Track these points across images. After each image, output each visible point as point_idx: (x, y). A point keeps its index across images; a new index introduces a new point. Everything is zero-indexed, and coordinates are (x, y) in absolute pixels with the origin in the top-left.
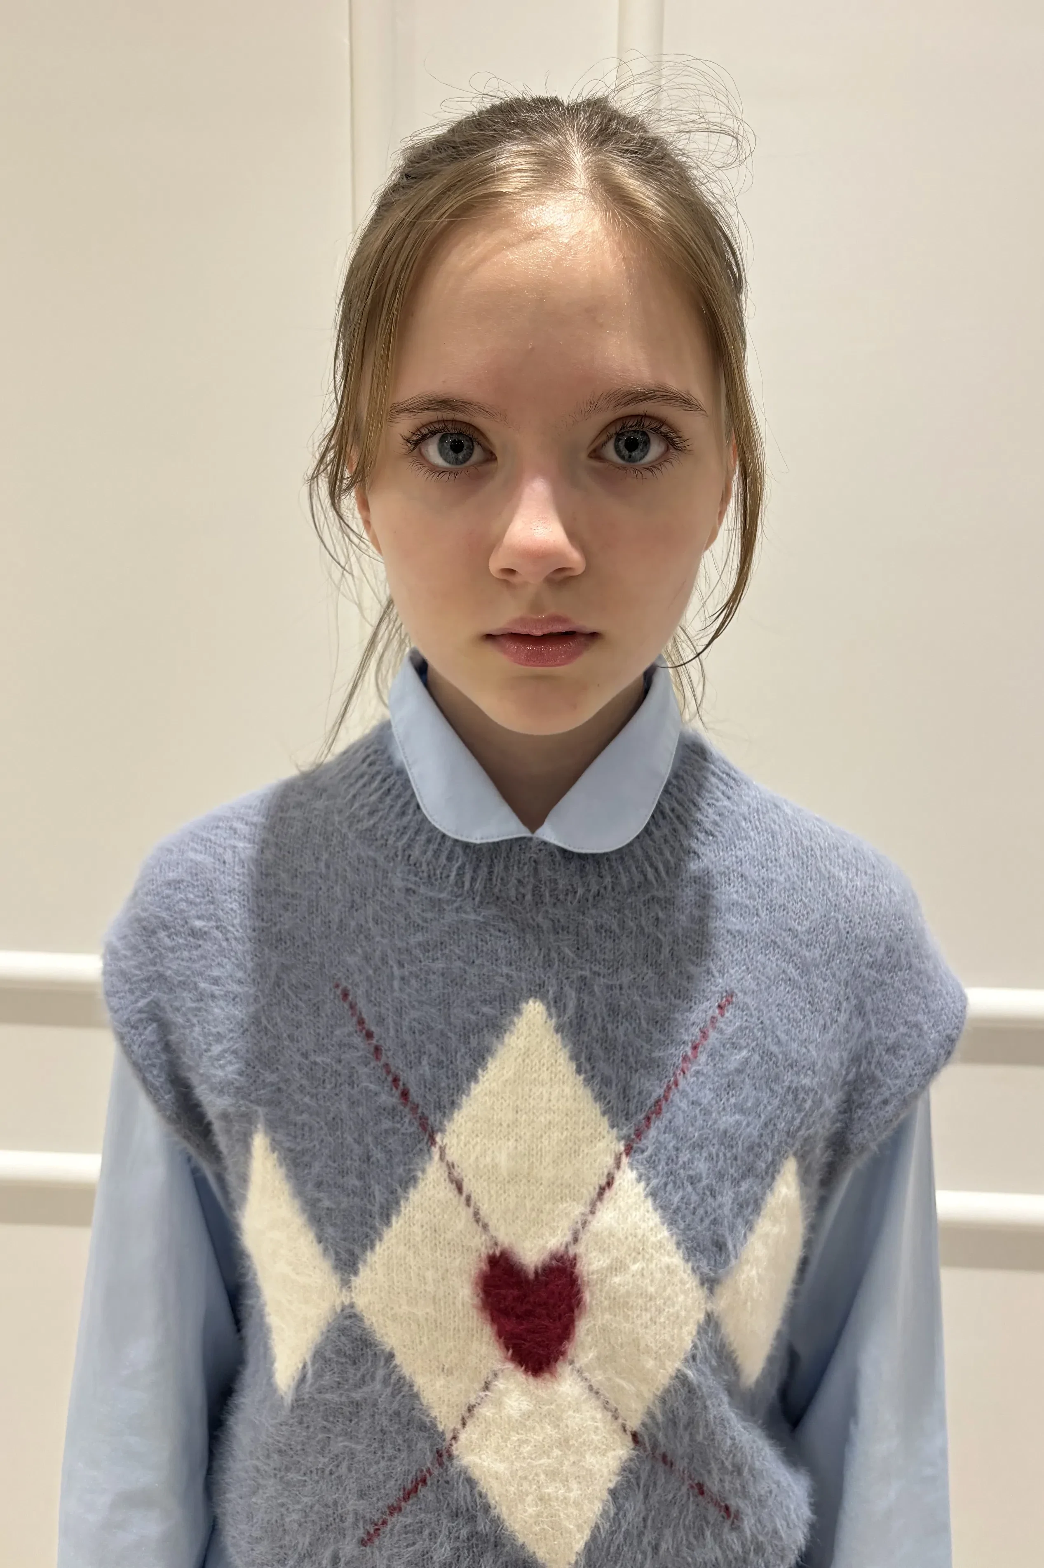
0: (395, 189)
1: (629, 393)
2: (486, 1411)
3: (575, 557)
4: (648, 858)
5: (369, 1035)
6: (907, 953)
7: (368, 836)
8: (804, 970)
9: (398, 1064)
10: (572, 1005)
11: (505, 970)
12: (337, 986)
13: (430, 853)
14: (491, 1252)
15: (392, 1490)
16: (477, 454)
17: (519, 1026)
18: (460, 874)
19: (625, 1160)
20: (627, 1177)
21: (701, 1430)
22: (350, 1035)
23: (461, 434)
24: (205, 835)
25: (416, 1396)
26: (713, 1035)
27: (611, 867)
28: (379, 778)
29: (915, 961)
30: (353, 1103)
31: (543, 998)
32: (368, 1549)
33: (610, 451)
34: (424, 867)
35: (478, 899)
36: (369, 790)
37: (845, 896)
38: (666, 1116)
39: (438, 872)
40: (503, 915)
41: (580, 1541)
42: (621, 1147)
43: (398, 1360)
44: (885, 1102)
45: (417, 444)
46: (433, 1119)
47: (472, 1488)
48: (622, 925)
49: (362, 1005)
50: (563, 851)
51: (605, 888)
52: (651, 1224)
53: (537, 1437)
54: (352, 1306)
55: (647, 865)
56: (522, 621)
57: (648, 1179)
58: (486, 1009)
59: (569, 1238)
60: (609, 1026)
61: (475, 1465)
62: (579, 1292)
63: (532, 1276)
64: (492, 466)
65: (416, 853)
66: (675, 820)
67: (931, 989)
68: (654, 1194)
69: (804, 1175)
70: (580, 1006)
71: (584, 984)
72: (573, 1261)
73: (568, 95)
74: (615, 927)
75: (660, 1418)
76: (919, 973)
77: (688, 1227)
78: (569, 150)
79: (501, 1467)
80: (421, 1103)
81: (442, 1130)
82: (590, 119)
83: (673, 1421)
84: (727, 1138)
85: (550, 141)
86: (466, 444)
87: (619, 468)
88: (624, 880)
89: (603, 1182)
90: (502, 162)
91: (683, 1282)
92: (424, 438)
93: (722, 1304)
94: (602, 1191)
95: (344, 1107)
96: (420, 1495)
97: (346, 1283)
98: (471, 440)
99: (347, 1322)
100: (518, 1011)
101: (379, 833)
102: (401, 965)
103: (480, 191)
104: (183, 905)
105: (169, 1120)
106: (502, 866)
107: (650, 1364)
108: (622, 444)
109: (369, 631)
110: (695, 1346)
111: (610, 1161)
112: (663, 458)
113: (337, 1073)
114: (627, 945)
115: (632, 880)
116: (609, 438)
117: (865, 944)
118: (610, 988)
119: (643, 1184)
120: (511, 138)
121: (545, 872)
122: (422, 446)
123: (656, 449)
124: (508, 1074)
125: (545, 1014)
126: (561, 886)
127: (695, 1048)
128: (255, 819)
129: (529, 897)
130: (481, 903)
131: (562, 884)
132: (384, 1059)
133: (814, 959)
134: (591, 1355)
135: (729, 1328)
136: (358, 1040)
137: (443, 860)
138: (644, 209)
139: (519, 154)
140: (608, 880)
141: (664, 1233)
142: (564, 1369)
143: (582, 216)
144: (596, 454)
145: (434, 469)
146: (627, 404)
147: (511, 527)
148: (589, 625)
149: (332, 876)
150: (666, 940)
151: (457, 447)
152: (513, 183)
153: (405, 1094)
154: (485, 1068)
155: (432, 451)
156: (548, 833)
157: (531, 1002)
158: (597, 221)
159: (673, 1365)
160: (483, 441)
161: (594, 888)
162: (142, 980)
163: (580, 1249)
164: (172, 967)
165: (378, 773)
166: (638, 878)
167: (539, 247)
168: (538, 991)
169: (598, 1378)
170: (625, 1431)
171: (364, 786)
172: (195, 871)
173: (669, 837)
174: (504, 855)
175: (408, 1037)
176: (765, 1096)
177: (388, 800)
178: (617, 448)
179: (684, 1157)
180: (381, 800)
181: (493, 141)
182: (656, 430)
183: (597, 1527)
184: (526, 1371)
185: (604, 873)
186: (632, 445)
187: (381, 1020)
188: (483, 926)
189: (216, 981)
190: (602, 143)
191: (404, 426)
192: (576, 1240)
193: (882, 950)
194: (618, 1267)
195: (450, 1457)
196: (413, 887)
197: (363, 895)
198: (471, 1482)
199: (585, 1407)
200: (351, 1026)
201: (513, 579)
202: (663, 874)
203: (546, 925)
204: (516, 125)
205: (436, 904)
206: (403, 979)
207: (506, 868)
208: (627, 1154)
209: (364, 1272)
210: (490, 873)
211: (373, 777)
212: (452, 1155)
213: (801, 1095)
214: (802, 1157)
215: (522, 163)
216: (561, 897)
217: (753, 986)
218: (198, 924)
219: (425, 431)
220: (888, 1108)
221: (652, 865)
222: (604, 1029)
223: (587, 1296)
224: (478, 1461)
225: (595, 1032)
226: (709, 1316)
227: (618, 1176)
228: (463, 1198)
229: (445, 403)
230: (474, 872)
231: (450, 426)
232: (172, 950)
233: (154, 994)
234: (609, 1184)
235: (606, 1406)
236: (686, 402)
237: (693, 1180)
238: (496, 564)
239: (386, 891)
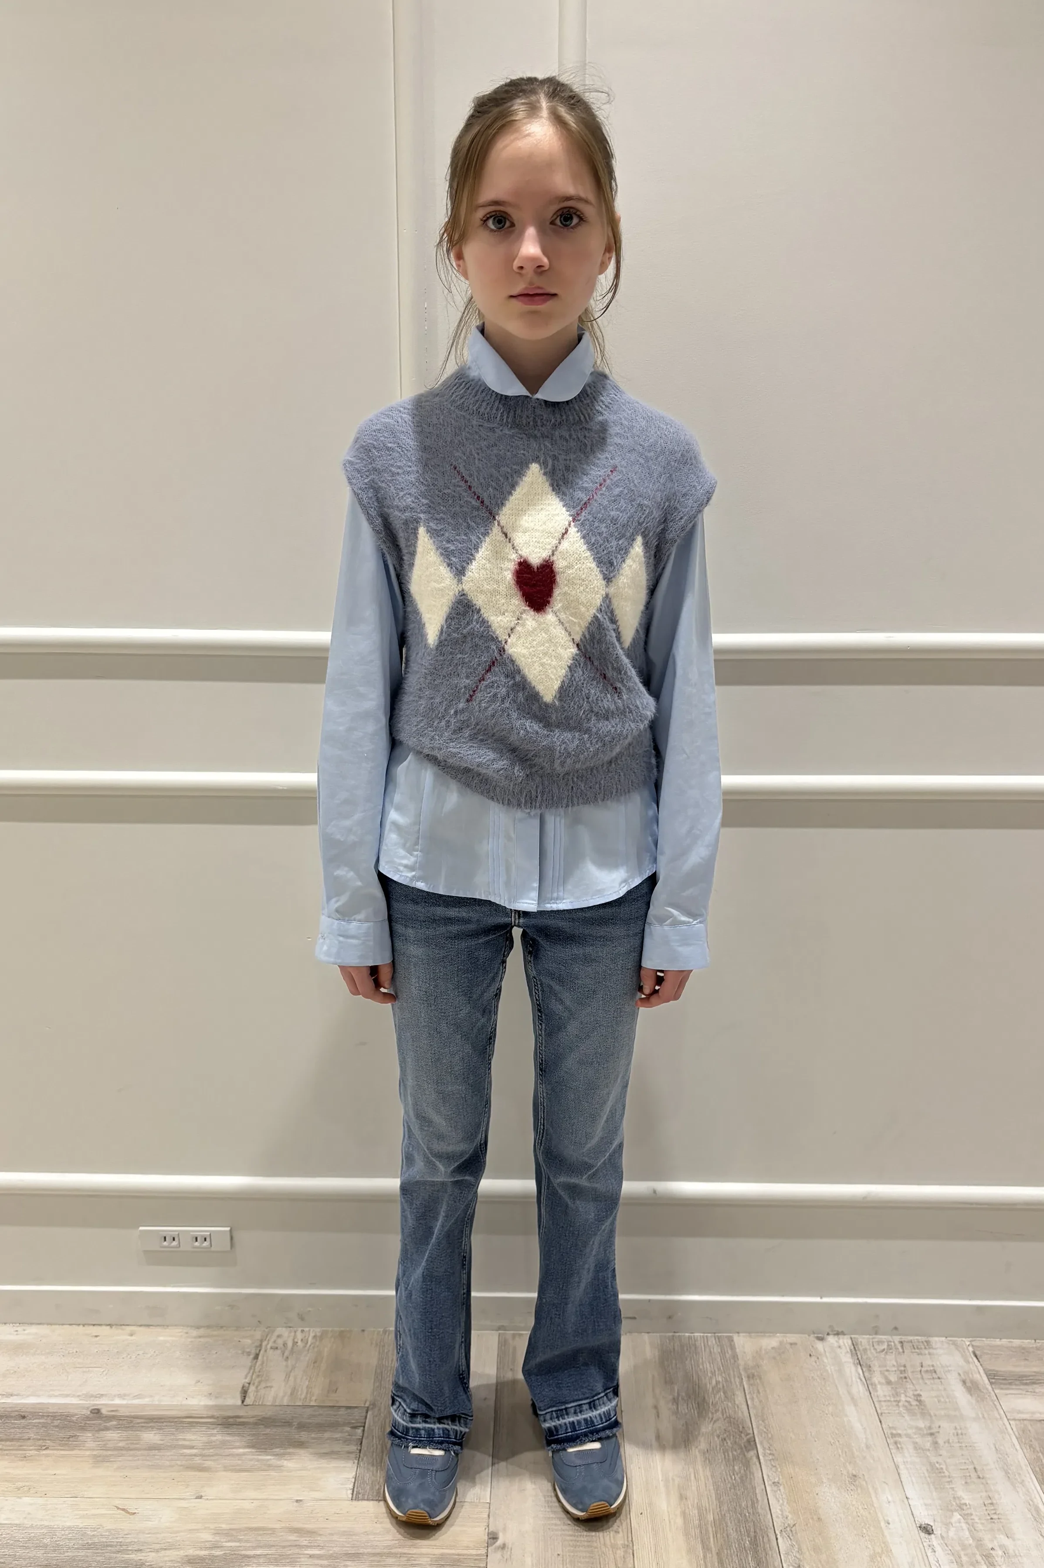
0: (472, 117)
1: (563, 197)
2: (519, 628)
3: (545, 260)
4: (581, 411)
5: (466, 482)
6: (691, 459)
7: (461, 407)
8: (647, 460)
9: (479, 491)
10: (550, 466)
11: (522, 452)
12: (451, 465)
13: (488, 409)
14: (519, 561)
15: (481, 670)
16: (508, 224)
17: (528, 473)
18: (502, 416)
19: (572, 524)
20: (573, 530)
21: (604, 645)
22: (458, 482)
23: (501, 216)
24: (387, 413)
25: (490, 627)
26: (608, 481)
27: (565, 413)
28: (464, 383)
29: (694, 462)
30: (461, 507)
31: (539, 462)
32: (470, 704)
33: (558, 222)
34: (486, 416)
35: (510, 426)
36: (459, 389)
37: (665, 434)
38: (589, 508)
39: (492, 416)
40: (520, 432)
41: (557, 685)
42: (571, 519)
43: (482, 611)
44: (681, 518)
45: (485, 221)
46: (494, 510)
47: (513, 664)
48: (570, 436)
49: (462, 470)
50: (546, 402)
51: (563, 421)
52: (583, 549)
53: (539, 639)
54: (463, 590)
55: (581, 414)
56: (526, 288)
57: (582, 531)
58: (515, 467)
59: (550, 553)
60: (566, 475)
61: (514, 652)
62: (554, 576)
63: (536, 570)
64: (514, 228)
65: (482, 410)
66: (592, 398)
67: (700, 474)
68: (584, 537)
69: (646, 545)
70: (553, 466)
71: (555, 458)
72: (553, 563)
73: (540, 76)
74: (568, 437)
75: (587, 636)
76: (695, 467)
77: (598, 553)
78: (541, 101)
79: (524, 651)
80: (489, 505)
81: (498, 514)
82: (549, 87)
83: (592, 636)
84: (614, 521)
85: (533, 98)
86: (503, 221)
87: (562, 228)
88: (571, 418)
89: (564, 531)
90: (516, 107)
91: (596, 576)
92: (488, 218)
93: (612, 590)
94: (563, 535)
95: (458, 508)
96: (492, 670)
97: (460, 581)
98: (505, 218)
99: (462, 598)
100: (528, 467)
101: (465, 405)
102: (478, 454)
103: (508, 119)
104: (382, 439)
105: (378, 532)
106: (520, 411)
107: (583, 609)
108: (562, 219)
109: (460, 314)
110: (601, 605)
111: (567, 523)
112: (577, 225)
113: (454, 496)
114: (572, 444)
115: (574, 419)
116: (557, 217)
117: (673, 452)
118: (566, 460)
119: (579, 533)
120: (519, 97)
121: (538, 412)
122: (487, 222)
123: (575, 220)
124: (524, 491)
125: (539, 468)
126: (544, 418)
127: (601, 485)
128: (409, 407)
129: (531, 423)
130: (511, 427)
131: (545, 416)
132: (473, 489)
133: (651, 457)
134: (560, 605)
135: (615, 604)
136: (462, 483)
137: (494, 411)
138: (569, 125)
139: (523, 104)
140: (564, 417)
141: (588, 554)
142: (548, 609)
143: (545, 128)
144: (552, 223)
145: (492, 230)
146: (564, 201)
147: (521, 249)
148: (553, 291)
149: (446, 424)
150: (589, 444)
151: (499, 222)
152: (520, 115)
153: (482, 502)
154: (515, 490)
155: (490, 223)
156: (539, 396)
157: (533, 464)
158: (551, 129)
159: (593, 611)
160: (509, 218)
161: (559, 420)
162: (366, 471)
163: (555, 558)
164: (379, 464)
165: (464, 382)
166: (577, 418)
167: (529, 140)
168: (536, 459)
169: (563, 616)
170: (574, 642)
171: (457, 388)
172: (386, 426)
173: (590, 404)
174: (521, 405)
175: (483, 481)
176: (630, 506)
177: (469, 391)
178: (560, 220)
179: (596, 524)
180: (465, 392)
181: (512, 98)
182: (575, 213)
183: (563, 681)
184: (534, 610)
185: (562, 414)
186: (566, 219)
187: (471, 475)
188: (512, 436)
189: (399, 467)
190: (553, 98)
191: (481, 213)
192: (553, 554)
193: (679, 455)
194: (569, 567)
195: (504, 651)
196: (481, 424)
197: (460, 429)
198: (513, 662)
199: (558, 627)
200: (459, 478)
201: (523, 272)
202: (588, 418)
203: (539, 435)
204: (521, 92)
205: (492, 430)
206: (479, 459)
207: (522, 411)
208: (573, 522)
209: (469, 574)
210: (515, 414)
211: (461, 385)
212: (503, 523)
213: (644, 508)
214: (644, 536)
215: (523, 108)
216: (545, 423)
217: (625, 465)
218: (390, 445)
219: (488, 216)
220: (682, 520)
221: (582, 414)
222: (563, 475)
223: (558, 578)
224: (516, 650)
225: (559, 475)
226: (607, 595)
227: (570, 529)
228: (508, 539)
229: (496, 203)
230: (508, 414)
231: (498, 213)
232: (379, 457)
233: (372, 476)
234: (566, 532)
235: (566, 630)
236: (586, 201)
237: (600, 534)
238: (516, 264)
239: (470, 427)
